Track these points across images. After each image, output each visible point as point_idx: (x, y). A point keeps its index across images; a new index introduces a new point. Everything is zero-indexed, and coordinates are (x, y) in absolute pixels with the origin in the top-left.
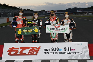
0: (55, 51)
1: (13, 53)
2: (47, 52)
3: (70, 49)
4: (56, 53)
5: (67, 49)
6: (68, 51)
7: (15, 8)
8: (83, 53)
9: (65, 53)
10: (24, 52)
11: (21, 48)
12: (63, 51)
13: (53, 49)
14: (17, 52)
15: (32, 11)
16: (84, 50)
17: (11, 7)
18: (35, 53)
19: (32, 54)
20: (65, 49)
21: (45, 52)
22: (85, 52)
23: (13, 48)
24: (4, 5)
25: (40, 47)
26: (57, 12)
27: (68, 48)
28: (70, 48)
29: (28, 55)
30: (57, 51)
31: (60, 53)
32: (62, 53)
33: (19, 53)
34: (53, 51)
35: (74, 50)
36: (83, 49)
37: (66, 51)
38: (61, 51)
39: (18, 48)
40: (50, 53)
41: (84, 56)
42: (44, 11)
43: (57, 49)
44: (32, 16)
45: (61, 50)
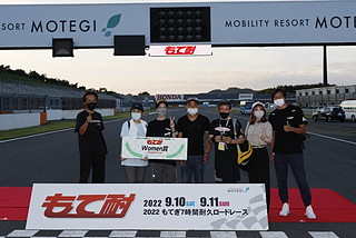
0: (175, 208)
1: (57, 210)
2: (152, 208)
3: (215, 201)
4: (177, 211)
5: (209, 202)
6: (210, 208)
7: (65, 83)
8: (251, 214)
9: (202, 212)
10: (89, 208)
11: (80, 197)
12: (198, 206)
13: (168, 201)
14: (69, 207)
15: (111, 93)
16: (253, 206)
17: (53, 81)
18: (119, 211)
19: (112, 215)
20: (203, 201)
21: (148, 208)
22: (257, 211)
23: (58, 196)
24: (34, 74)
25: (133, 196)
26: (182, 100)
27: (211, 199)
28: (217, 199)
29: (101, 215)
30: (179, 207)
31: (188, 212)
32: (195, 212)
34: (171, 208)
35: (227, 204)
37: (206, 208)
38: (191, 208)
39: (73, 198)
40: (161, 212)
41: (254, 220)
42: (146, 93)
43: (181, 201)
44: (111, 108)
45: (192, 204)
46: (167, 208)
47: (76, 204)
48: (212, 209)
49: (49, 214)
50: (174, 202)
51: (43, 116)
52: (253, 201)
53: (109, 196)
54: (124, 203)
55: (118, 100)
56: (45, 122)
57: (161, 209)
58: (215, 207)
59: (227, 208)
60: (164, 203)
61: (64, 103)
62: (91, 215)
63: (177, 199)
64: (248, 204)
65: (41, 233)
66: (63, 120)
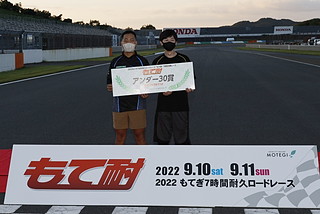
0: (197, 177)
1: (43, 179)
2: (167, 177)
3: (250, 168)
4: (200, 182)
5: (241, 170)
6: (244, 177)
7: (45, 15)
8: (299, 187)
9: (233, 183)
10: (85, 177)
11: (74, 163)
12: (227, 175)
13: (188, 168)
14: (59, 176)
15: (106, 27)
16: (302, 176)
17: (30, 12)
18: (124, 181)
20: (234, 168)
21: (161, 177)
22: (306, 182)
23: (45, 161)
24: (5, 4)
25: (141, 162)
26: (198, 35)
27: (245, 166)
28: (252, 166)
30: (202, 176)
31: (214, 183)
32: (224, 183)
33: (65, 181)
34: (191, 177)
35: (267, 172)
36: (300, 169)
37: (238, 178)
38: (219, 178)
39: (63, 164)
40: (178, 183)
41: (303, 194)
42: (150, 27)
43: (205, 169)
44: (105, 46)
45: (220, 172)
46: (187, 178)
47: (68, 171)
48: (246, 179)
49: (33, 184)
50: (195, 169)
51: (19, 58)
52: (301, 169)
53: (111, 161)
54: (129, 171)
55: (115, 37)
56: (21, 66)
57: (178, 179)
58: (250, 177)
59: (266, 177)
60: (182, 170)
61: (45, 40)
62: (88, 186)
63: (199, 165)
64: (295, 173)
66: (44, 62)
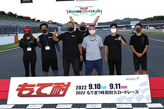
0: (95, 90)
2: (81, 90)
3: (119, 86)
4: (96, 92)
5: (115, 86)
7: (28, 19)
8: (140, 93)
9: (111, 93)
11: (39, 85)
12: (108, 89)
13: (90, 86)
14: (32, 91)
15: (55, 23)
16: (142, 88)
17: (21, 17)
19: (58, 95)
20: (111, 86)
21: (78, 90)
22: (144, 91)
23: (26, 84)
24: (10, 13)
25: (69, 84)
26: (97, 26)
27: (116, 85)
28: (119, 84)
29: (51, 95)
30: (97, 90)
31: (102, 92)
32: (107, 92)
33: (35, 93)
34: (92, 90)
35: (126, 87)
37: (113, 90)
38: (104, 90)
39: (34, 86)
40: (86, 93)
41: (142, 97)
43: (98, 86)
45: (105, 87)
46: (90, 90)
47: (36, 89)
48: (117, 90)
49: (20, 95)
50: (94, 87)
52: (142, 85)
53: (55, 84)
54: (64, 88)
55: (59, 27)
56: (17, 41)
57: (86, 91)
58: (118, 89)
59: (126, 89)
60: (88, 87)
63: (95, 85)
64: (139, 87)
65: (16, 106)
